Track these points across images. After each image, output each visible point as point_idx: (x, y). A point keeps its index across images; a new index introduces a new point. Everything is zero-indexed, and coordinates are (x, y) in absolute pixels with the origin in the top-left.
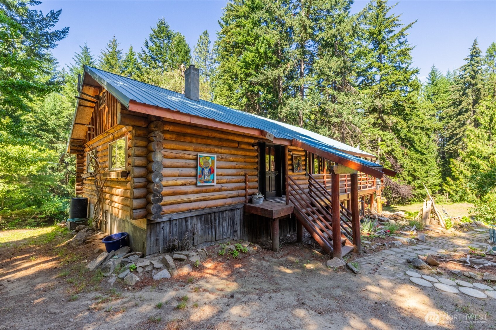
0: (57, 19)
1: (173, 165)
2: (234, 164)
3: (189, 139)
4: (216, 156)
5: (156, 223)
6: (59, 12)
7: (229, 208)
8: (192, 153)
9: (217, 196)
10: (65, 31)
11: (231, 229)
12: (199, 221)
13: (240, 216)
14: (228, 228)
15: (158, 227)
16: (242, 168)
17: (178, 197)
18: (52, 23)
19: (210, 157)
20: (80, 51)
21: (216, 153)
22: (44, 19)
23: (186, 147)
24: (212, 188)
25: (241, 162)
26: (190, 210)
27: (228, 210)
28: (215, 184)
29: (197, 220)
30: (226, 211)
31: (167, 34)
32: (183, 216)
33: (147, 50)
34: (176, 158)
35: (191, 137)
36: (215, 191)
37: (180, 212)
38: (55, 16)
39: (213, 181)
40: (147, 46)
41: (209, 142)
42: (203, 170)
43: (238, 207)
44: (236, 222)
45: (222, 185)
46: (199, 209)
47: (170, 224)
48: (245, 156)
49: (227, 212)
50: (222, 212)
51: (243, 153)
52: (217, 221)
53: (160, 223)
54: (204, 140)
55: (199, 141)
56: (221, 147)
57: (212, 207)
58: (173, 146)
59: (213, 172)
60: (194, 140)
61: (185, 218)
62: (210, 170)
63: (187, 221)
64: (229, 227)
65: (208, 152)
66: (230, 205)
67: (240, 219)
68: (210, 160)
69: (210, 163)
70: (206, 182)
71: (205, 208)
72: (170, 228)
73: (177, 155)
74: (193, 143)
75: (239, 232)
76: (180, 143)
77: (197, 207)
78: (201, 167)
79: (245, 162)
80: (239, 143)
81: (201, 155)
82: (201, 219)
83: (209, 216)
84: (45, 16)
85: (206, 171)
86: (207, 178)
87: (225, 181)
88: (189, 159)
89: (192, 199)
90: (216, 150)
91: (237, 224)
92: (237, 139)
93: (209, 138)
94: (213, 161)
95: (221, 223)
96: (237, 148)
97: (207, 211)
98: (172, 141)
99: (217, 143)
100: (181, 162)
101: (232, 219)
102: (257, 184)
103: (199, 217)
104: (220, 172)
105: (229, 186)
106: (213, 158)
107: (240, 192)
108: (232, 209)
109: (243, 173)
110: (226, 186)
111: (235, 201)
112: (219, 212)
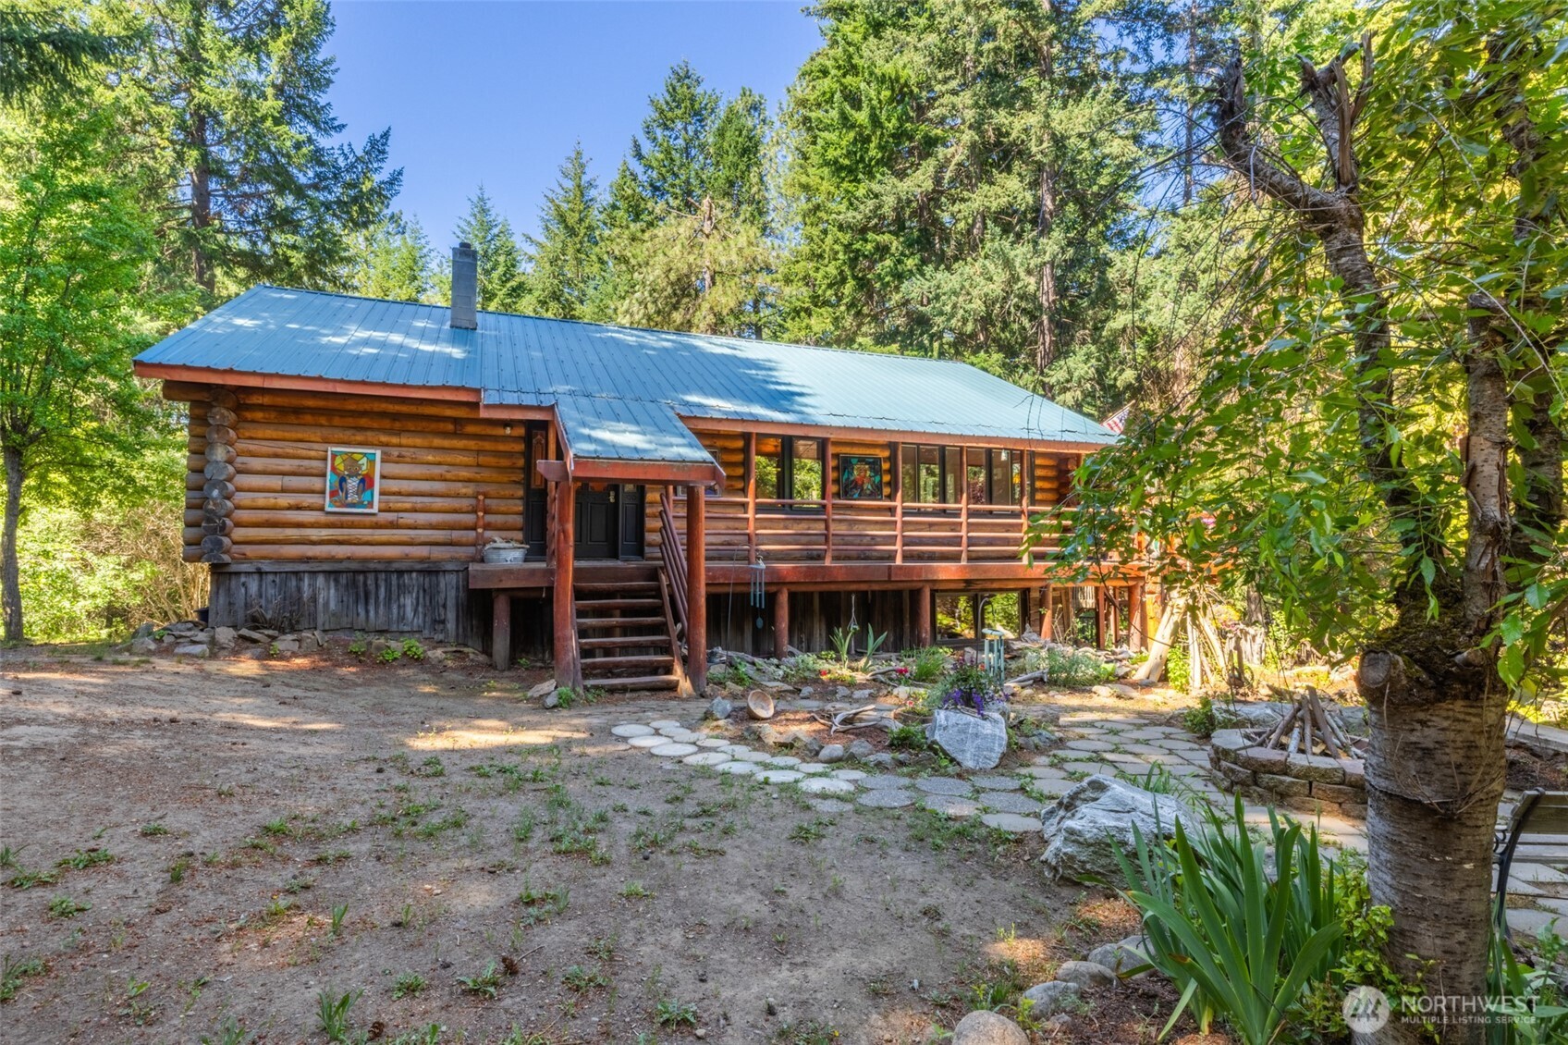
0: (383, 152)
1: (269, 470)
2: (437, 470)
3: (308, 418)
4: (378, 453)
5: (231, 573)
6: (386, 135)
7: (419, 567)
8: (315, 446)
9: (384, 538)
10: (395, 179)
11: (425, 615)
12: (332, 584)
13: (458, 588)
14: (416, 611)
15: (233, 583)
16: (469, 481)
17: (278, 530)
18: (375, 165)
19: (365, 455)
20: (466, 211)
21: (382, 445)
22: (358, 159)
23: (300, 436)
24: (367, 519)
25: (467, 466)
26: (307, 560)
27: (419, 571)
28: (375, 510)
29: (327, 581)
30: (411, 572)
31: (692, 105)
32: (289, 568)
33: (638, 168)
34: (276, 456)
35: (313, 414)
36: (378, 526)
37: (281, 560)
38: (378, 147)
39: (371, 505)
40: (639, 156)
41: (363, 422)
42: (342, 480)
43: (450, 567)
44: (441, 602)
45: (401, 514)
46: (332, 559)
47: (261, 580)
48: (479, 452)
49: (414, 575)
50: (400, 573)
51: (472, 444)
52: (382, 590)
53: (238, 574)
54: (351, 420)
55: (337, 421)
56: (398, 433)
57: (365, 560)
58: (269, 432)
59: (371, 485)
60: (323, 421)
61: (296, 573)
62: (362, 481)
63: (301, 580)
64: (420, 609)
65: (361, 444)
66: (422, 560)
67: (457, 597)
68: (365, 460)
69: (364, 468)
70: (353, 505)
71: (349, 558)
72: (260, 586)
73: (280, 451)
74: (322, 426)
75: (451, 626)
76: (288, 428)
77: (324, 555)
78: (337, 474)
79: (478, 465)
80: (455, 421)
81: (335, 449)
82: (336, 581)
83: (361, 578)
84: (360, 153)
85: (352, 483)
86: (352, 498)
87: (408, 506)
88: (310, 458)
89: (314, 538)
90: (384, 439)
91: (444, 606)
92: (449, 412)
93: (364, 414)
94: (372, 462)
95: (394, 596)
96: (454, 435)
97: (354, 566)
98: (268, 423)
99: (387, 423)
100: (287, 464)
101: (430, 594)
102: (519, 520)
103: (332, 574)
104: (394, 485)
105: (422, 518)
106: (371, 458)
107: (456, 535)
108: (431, 571)
109: (469, 489)
110: (409, 518)
111: (437, 553)
112: (391, 571)
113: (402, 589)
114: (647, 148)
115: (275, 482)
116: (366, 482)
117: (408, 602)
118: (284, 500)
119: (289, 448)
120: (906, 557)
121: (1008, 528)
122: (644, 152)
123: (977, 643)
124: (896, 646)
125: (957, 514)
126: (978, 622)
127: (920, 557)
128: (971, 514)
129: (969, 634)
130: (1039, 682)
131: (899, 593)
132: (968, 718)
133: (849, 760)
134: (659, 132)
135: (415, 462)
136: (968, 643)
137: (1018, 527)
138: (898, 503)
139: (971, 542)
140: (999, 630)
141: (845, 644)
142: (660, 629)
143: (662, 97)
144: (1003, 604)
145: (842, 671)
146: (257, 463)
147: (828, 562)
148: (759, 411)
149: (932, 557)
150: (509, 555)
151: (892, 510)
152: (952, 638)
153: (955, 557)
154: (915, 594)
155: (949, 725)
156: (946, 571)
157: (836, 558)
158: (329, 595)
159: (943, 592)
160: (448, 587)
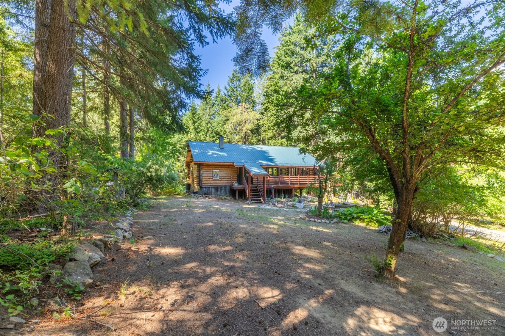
2: (226, 173)
3: (210, 166)
8: (211, 170)
9: (220, 182)
11: (225, 193)
15: (202, 189)
17: (208, 182)
23: (209, 169)
24: (218, 180)
25: (229, 172)
26: (211, 186)
28: (219, 178)
30: (223, 187)
41: (217, 167)
43: (228, 186)
47: (205, 188)
48: (231, 170)
52: (220, 189)
55: (214, 167)
56: (221, 168)
57: (217, 185)
60: (212, 167)
61: (209, 187)
65: (216, 170)
66: (224, 185)
69: (217, 173)
70: (216, 178)
75: (228, 194)
77: (213, 185)
79: (231, 172)
81: (214, 170)
83: (217, 188)
85: (216, 175)
87: (223, 178)
88: (211, 172)
89: (211, 183)
90: (219, 169)
91: (227, 192)
93: (217, 165)
98: (206, 168)
100: (208, 173)
101: (225, 190)
102: (236, 179)
103: (214, 187)
104: (221, 175)
105: (224, 180)
106: (218, 171)
107: (229, 182)
108: (225, 187)
109: (230, 175)
110: (223, 180)
111: (226, 184)
112: (220, 187)
113: (222, 189)
114: (228, 87)
115: (207, 175)
116: (218, 175)
117: (223, 191)
118: (208, 178)
119: (208, 171)
120: (290, 184)
121: (305, 179)
122: (227, 88)
123: (301, 197)
124: (288, 197)
125: (298, 177)
126: (301, 194)
127: (292, 184)
128: (300, 177)
129: (299, 195)
130: (309, 202)
131: (289, 189)
132: (300, 204)
133: (288, 208)
134: (230, 83)
135: (223, 172)
136: (299, 197)
137: (307, 179)
138: (289, 176)
139: (300, 182)
140: (305, 195)
141: (283, 197)
142: (259, 195)
143: (231, 76)
144: (304, 191)
145: (282, 200)
146: (205, 173)
147: (279, 185)
148: (269, 163)
149: (294, 184)
150: (236, 185)
151: (288, 177)
152: (297, 196)
153: (298, 184)
154: (291, 190)
155: (298, 205)
156: (296, 186)
157: (280, 184)
158: (213, 190)
159: (296, 189)
160: (228, 189)
